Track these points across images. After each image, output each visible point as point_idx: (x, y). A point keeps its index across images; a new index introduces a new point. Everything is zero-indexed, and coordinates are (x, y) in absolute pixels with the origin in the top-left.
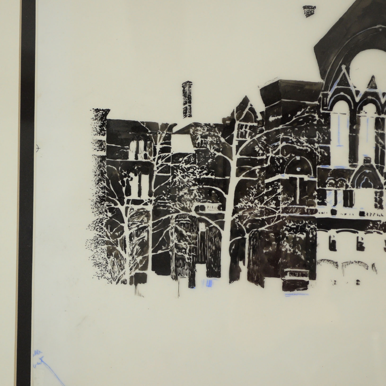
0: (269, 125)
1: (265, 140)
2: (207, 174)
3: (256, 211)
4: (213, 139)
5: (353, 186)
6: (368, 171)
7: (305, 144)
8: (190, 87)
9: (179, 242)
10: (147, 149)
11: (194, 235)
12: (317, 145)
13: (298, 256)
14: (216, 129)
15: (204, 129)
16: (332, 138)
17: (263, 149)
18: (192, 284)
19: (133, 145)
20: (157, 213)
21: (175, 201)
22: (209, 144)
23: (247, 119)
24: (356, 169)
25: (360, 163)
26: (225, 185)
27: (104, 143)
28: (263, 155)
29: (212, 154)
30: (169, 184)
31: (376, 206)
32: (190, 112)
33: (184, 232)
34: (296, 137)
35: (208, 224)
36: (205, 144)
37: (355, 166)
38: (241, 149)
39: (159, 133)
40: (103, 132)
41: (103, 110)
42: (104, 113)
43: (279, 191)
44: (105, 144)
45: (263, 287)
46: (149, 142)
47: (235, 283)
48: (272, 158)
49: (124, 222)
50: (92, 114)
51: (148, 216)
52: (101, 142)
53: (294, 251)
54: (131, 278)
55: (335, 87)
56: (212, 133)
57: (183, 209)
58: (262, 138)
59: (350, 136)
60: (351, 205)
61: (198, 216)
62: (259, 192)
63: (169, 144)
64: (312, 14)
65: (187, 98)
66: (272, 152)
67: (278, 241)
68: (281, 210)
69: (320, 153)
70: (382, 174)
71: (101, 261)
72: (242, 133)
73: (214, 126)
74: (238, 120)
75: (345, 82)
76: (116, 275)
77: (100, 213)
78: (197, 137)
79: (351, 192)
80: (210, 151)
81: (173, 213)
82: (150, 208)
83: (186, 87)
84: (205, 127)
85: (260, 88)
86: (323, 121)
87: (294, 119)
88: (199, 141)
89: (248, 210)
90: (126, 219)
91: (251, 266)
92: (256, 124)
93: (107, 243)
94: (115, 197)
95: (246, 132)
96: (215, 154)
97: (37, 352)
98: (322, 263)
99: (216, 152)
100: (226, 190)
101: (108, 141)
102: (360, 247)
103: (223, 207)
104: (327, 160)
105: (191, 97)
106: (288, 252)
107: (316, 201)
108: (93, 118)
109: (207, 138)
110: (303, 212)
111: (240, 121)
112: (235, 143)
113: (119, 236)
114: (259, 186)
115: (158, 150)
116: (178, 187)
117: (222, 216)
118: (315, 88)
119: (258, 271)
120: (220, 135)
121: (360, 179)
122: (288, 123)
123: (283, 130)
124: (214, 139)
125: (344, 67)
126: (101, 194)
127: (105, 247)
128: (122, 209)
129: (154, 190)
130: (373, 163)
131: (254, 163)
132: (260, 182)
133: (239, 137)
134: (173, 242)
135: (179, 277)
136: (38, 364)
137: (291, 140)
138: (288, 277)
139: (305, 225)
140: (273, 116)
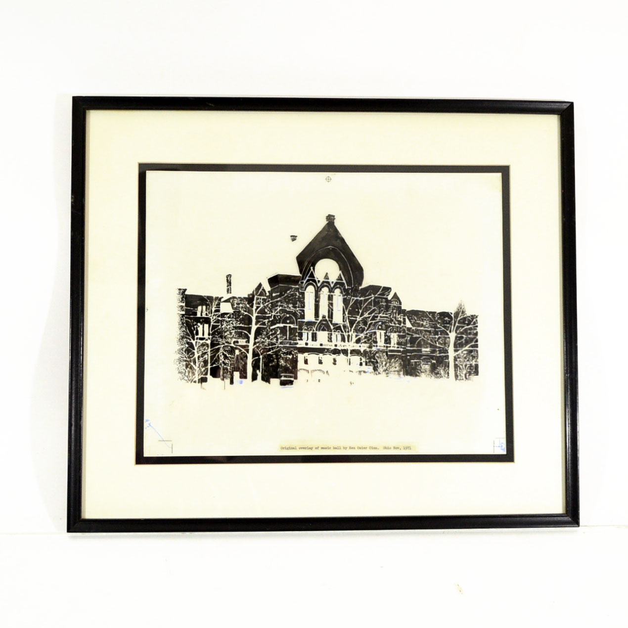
0: (273, 298)
2: (240, 324)
3: (266, 344)
5: (317, 330)
6: (324, 323)
7: (292, 308)
8: (230, 277)
9: (225, 360)
10: (207, 310)
11: (233, 356)
12: (298, 309)
13: (288, 367)
14: (245, 300)
15: (238, 300)
16: (306, 305)
17: (270, 311)
18: (232, 382)
19: (200, 308)
20: (213, 345)
21: (222, 338)
23: (261, 294)
24: (318, 322)
25: (320, 318)
26: (249, 330)
28: (269, 314)
30: (219, 329)
31: (328, 341)
32: (231, 291)
33: (228, 355)
34: (287, 304)
35: (240, 350)
36: (239, 308)
37: (318, 320)
38: (258, 311)
39: (214, 302)
40: (183, 301)
41: (183, 289)
42: (184, 291)
43: (278, 333)
44: (184, 308)
45: (269, 383)
46: (208, 307)
47: (255, 381)
48: (274, 316)
49: (194, 349)
50: (177, 292)
51: (208, 346)
52: (182, 307)
53: (286, 365)
54: (199, 380)
55: (307, 278)
56: (242, 302)
57: (227, 342)
58: (269, 305)
59: (315, 304)
60: (316, 340)
61: (235, 346)
62: (267, 333)
63: (219, 307)
64: (295, 240)
65: (229, 283)
66: (274, 313)
67: (278, 359)
68: (279, 343)
69: (300, 313)
70: (332, 324)
71: (183, 371)
72: (258, 302)
73: (243, 298)
74: (256, 295)
75: (312, 275)
76: (191, 378)
77: (182, 345)
78: (234, 304)
79: (316, 333)
80: (241, 312)
81: (221, 345)
82: (209, 342)
83: (228, 277)
85: (268, 278)
86: (301, 296)
87: (286, 295)
88: (235, 306)
89: (261, 343)
90: (196, 348)
91: (263, 373)
92: (265, 298)
93: (186, 361)
94: (190, 336)
95: (260, 302)
97: (147, 421)
98: (301, 371)
99: (244, 312)
100: (250, 332)
101: (186, 306)
102: (320, 362)
103: (248, 341)
104: (303, 317)
105: (231, 283)
106: (283, 365)
107: (298, 338)
108: (178, 294)
109: (239, 305)
110: (290, 344)
112: (255, 307)
113: (192, 357)
114: (267, 330)
115: (213, 311)
116: (224, 331)
117: (248, 346)
118: (297, 279)
119: (267, 375)
120: (246, 303)
121: (320, 327)
122: (282, 297)
123: (280, 301)
124: (243, 305)
125: (312, 268)
126: (182, 335)
127: (184, 363)
128: (194, 342)
129: (211, 332)
130: (327, 318)
131: (265, 318)
132: (268, 328)
133: (257, 304)
134: (221, 360)
135: (225, 379)
136: (148, 427)
137: (284, 306)
138: (283, 378)
139: (292, 351)
140: (275, 293)
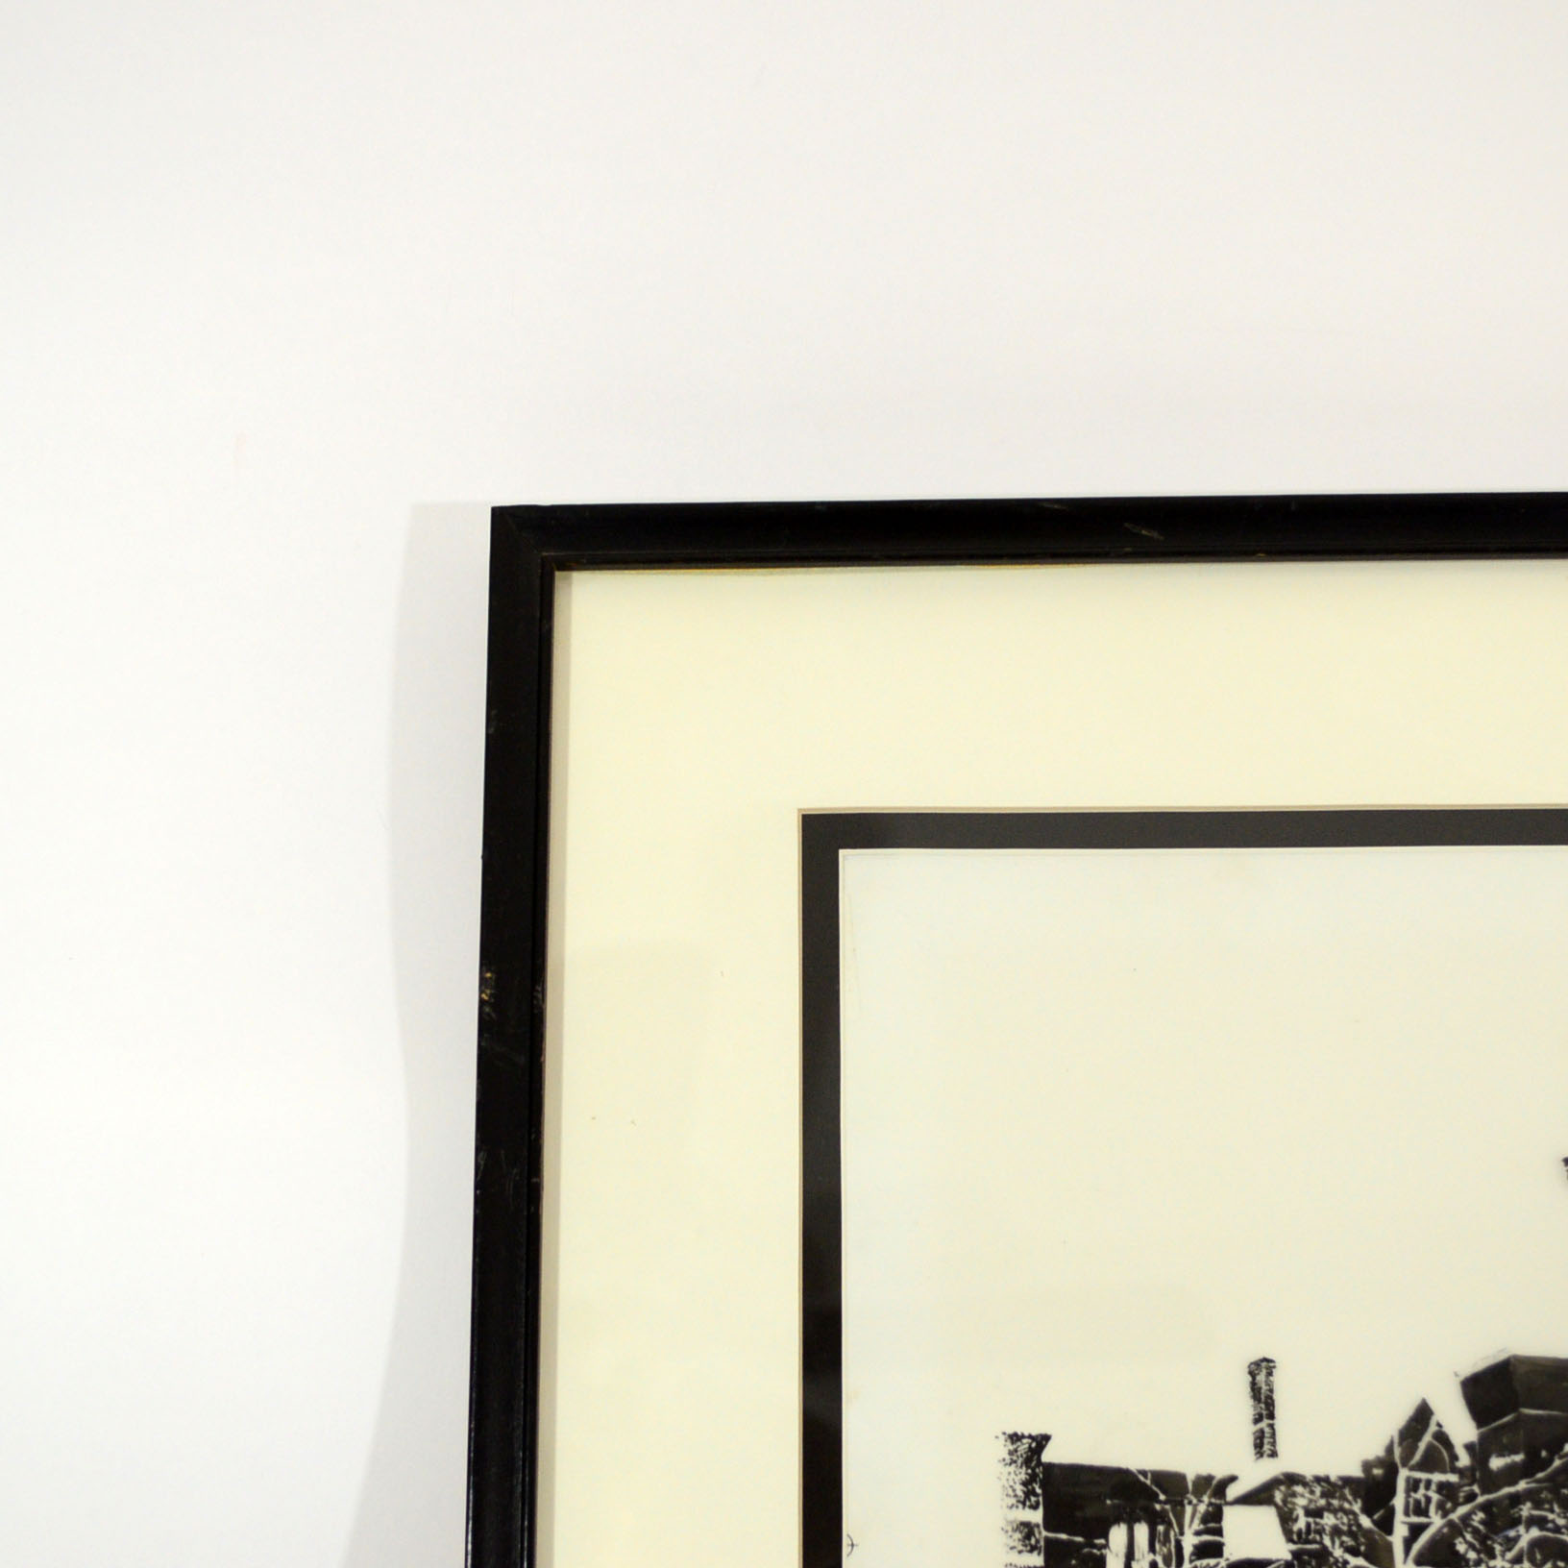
0: (1491, 1481)
1: (1482, 1522)
4: (1337, 1519)
8: (1270, 1374)
10: (1157, 1546)
14: (1347, 1491)
15: (1312, 1492)
17: (1478, 1546)
19: (1118, 1535)
22: (1327, 1532)
23: (1430, 1463)
27: (1036, 1531)
28: (1478, 1563)
29: (1337, 1561)
32: (1274, 1444)
34: (1565, 1513)
36: (1320, 1532)
38: (1417, 1547)
39: (1190, 1503)
40: (1033, 1499)
41: (1030, 1437)
42: (1034, 1445)
44: (1040, 1533)
46: (1161, 1528)
50: (1002, 1449)
52: (1027, 1530)
56: (1335, 1502)
58: (1474, 1517)
63: (1219, 1532)
65: (1263, 1406)
66: (1503, 1556)
72: (1417, 1502)
73: (1340, 1483)
74: (1404, 1465)
78: (1295, 1513)
80: (1331, 1554)
83: (1258, 1374)
84: (1315, 1484)
85: (1462, 1378)
87: (1557, 1463)
88: (1301, 1524)
92: (1453, 1478)
95: (1428, 1500)
96: (1346, 1562)
99: (1348, 1557)
101: (1048, 1524)
105: (1273, 1401)
108: (1004, 1460)
109: (1321, 1517)
111: (1412, 1469)
112: (1400, 1530)
115: (1188, 1550)
120: (1357, 1507)
122: (1540, 1475)
123: (1529, 1495)
124: (1342, 1518)
133: (1411, 1513)
137: (1553, 1521)
140: (1501, 1455)
